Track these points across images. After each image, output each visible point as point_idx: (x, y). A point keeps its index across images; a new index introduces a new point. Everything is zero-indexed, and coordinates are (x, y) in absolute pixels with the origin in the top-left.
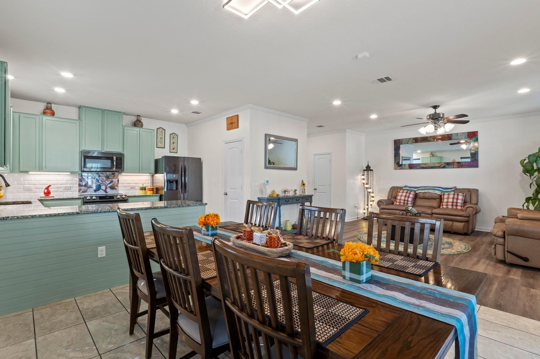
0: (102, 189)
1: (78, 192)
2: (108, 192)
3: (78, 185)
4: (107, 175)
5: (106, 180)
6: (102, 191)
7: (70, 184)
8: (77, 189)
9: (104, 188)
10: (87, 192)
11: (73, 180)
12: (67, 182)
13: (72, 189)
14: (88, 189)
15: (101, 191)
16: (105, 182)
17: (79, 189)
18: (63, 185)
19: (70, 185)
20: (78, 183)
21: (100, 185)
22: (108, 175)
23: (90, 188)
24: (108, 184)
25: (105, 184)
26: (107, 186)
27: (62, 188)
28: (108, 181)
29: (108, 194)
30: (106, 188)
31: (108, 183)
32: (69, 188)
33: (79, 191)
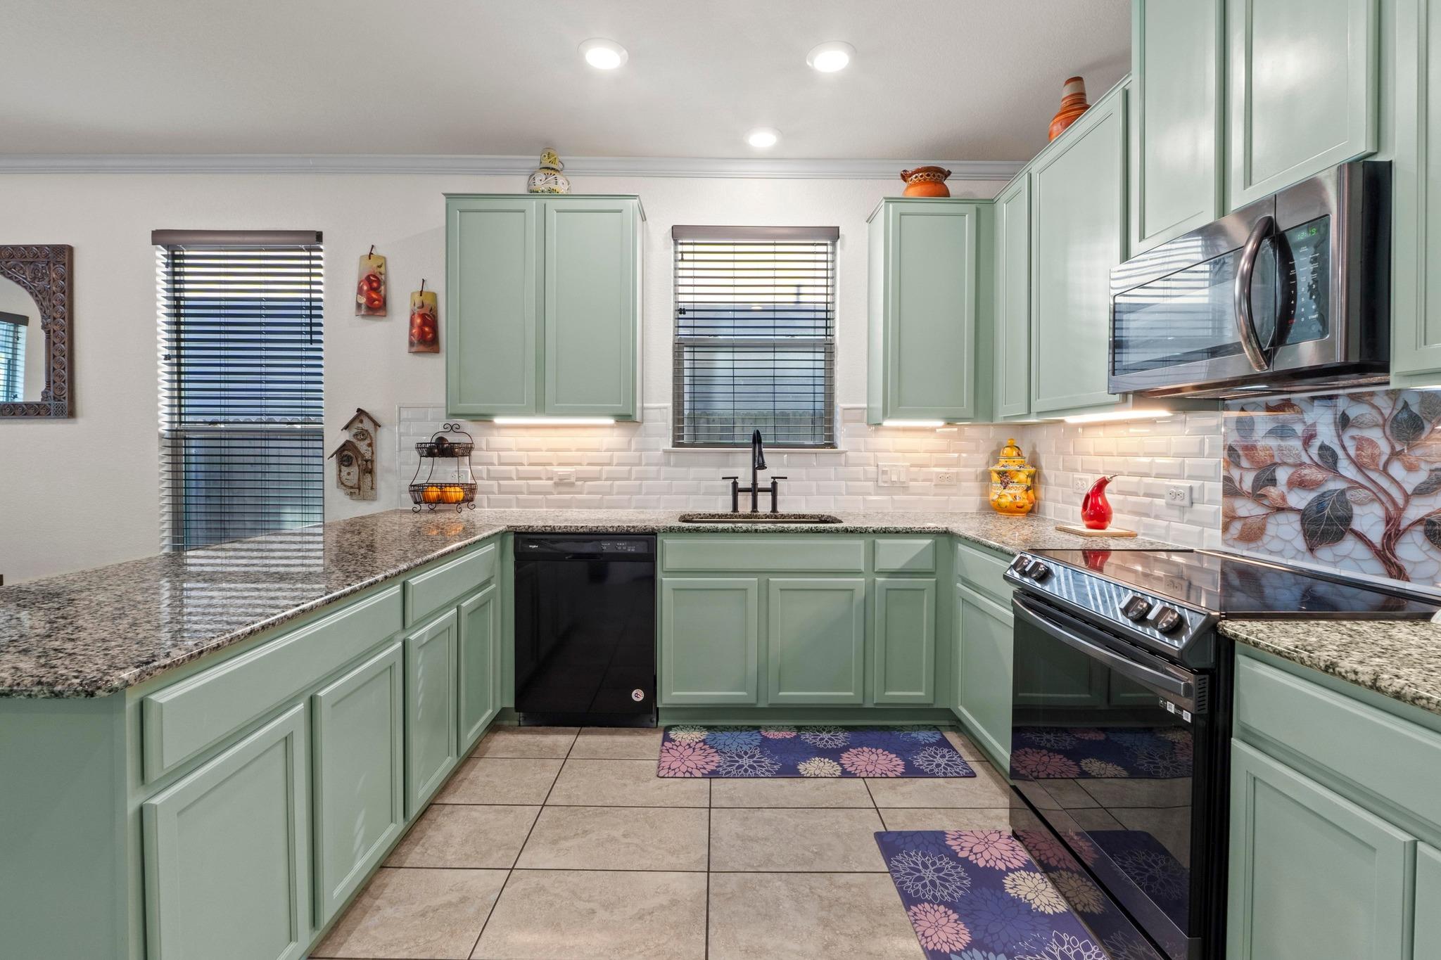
0: (1360, 537)
1: (1220, 532)
2: (1408, 568)
3: (1219, 486)
4: (1406, 406)
5: (1395, 454)
6: (1360, 551)
7: (1190, 477)
8: (1215, 513)
9: (1376, 534)
10: (1266, 539)
11: (1200, 454)
12: (1182, 465)
13: (1197, 507)
14: (1271, 520)
15: (1349, 545)
16: (1385, 471)
17: (1225, 515)
18: (1166, 482)
19: (1187, 483)
20: (1222, 473)
21: (1348, 495)
22: (1415, 409)
23: (1280, 510)
24: (1407, 497)
25: (1379, 495)
26: (1400, 511)
27: (1160, 496)
28: (1411, 468)
29: (1408, 586)
30: (1394, 533)
31: (1411, 481)
32: (1186, 502)
33: (1226, 528)
